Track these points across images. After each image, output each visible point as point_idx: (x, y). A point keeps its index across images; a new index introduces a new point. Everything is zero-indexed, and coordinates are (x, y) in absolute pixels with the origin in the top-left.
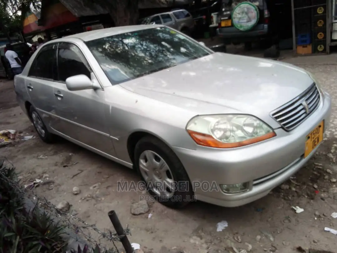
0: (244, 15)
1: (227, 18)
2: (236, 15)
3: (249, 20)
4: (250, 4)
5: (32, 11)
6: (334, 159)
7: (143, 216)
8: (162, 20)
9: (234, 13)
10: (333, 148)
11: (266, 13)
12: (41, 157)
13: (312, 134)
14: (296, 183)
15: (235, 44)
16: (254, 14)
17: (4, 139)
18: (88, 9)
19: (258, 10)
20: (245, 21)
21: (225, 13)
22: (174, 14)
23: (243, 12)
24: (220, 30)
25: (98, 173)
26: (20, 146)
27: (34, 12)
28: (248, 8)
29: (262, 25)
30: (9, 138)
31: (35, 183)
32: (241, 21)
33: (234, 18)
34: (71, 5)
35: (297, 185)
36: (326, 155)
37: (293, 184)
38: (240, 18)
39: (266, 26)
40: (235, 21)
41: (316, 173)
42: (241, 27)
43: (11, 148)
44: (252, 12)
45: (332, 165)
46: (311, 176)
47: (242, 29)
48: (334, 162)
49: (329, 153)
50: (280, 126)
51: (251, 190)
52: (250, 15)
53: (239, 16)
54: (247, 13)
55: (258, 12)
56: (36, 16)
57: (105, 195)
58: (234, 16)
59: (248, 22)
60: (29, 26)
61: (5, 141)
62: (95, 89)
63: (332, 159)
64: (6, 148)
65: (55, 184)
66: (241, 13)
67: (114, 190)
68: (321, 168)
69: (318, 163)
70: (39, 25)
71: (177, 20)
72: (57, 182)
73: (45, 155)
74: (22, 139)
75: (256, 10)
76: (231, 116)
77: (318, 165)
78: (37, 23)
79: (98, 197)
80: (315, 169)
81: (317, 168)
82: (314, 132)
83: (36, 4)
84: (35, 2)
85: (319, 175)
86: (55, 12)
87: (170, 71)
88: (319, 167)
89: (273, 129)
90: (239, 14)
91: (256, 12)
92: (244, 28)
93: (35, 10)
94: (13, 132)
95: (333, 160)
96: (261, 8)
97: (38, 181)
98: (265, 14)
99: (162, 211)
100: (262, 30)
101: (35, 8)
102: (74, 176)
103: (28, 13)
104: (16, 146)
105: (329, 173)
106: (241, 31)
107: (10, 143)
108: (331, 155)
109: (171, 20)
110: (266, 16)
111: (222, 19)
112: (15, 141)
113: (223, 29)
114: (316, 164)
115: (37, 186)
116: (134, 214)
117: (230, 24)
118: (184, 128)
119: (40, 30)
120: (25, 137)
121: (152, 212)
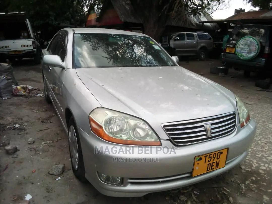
0: (246, 47)
1: (232, 46)
2: (240, 45)
3: (250, 52)
4: (254, 39)
5: (95, 11)
6: (244, 190)
7: (54, 177)
8: (186, 37)
9: (239, 43)
10: (250, 180)
11: (267, 49)
12: (34, 110)
13: (207, 157)
14: (195, 199)
15: (236, 69)
16: (255, 48)
17: (22, 91)
18: (133, 18)
19: (259, 45)
20: (246, 52)
21: (232, 42)
22: (198, 35)
23: (246, 44)
24: (224, 54)
25: (57, 134)
26: (30, 99)
27: (96, 12)
28: (251, 42)
29: (261, 58)
30: (26, 91)
31: (14, 127)
32: (243, 51)
33: (238, 47)
34: (121, 12)
35: (194, 200)
36: (239, 184)
37: (193, 198)
38: (242, 49)
39: (264, 60)
40: (238, 50)
41: (218, 196)
42: (242, 56)
43: (24, 99)
44: (254, 46)
45: (238, 196)
46: (213, 198)
47: (242, 58)
48: (242, 193)
49: (243, 183)
50: (168, 138)
51: (125, 186)
52: (251, 47)
53: (243, 47)
54: (249, 46)
55: (260, 47)
56: (96, 14)
57: (44, 151)
58: (237, 45)
59: (248, 53)
60: (91, 21)
61: (23, 93)
62: (63, 68)
63: (242, 189)
64: (21, 97)
65: (25, 132)
66: (244, 45)
67: (52, 150)
68: (226, 194)
69: (227, 188)
70: (96, 22)
71: (198, 40)
72: (28, 131)
73: (38, 110)
74: (35, 95)
75: (258, 45)
76: (128, 116)
77: (226, 191)
78: (96, 20)
79: (38, 151)
80: (220, 193)
81: (223, 193)
82: (212, 156)
83: (99, 6)
84: (99, 5)
85: (220, 199)
86: (110, 14)
87: (121, 69)
88: (225, 192)
89: (160, 139)
90: (242, 45)
91: (257, 46)
92: (244, 57)
93: (97, 10)
94: (31, 88)
95: (242, 191)
96: (264, 44)
97: (17, 126)
98: (265, 50)
99: (70, 179)
100: (260, 62)
101: (98, 9)
102: (40, 131)
103: (92, 12)
104: (28, 98)
105: (230, 201)
106: (241, 59)
107: (25, 95)
108: (243, 186)
109: (194, 39)
110: (266, 52)
111: (228, 46)
112: (29, 95)
113: (227, 54)
114: (225, 189)
115: (14, 129)
116: (49, 174)
117: (233, 52)
118: (88, 114)
119: (96, 25)
120: (38, 94)
121: (61, 177)
